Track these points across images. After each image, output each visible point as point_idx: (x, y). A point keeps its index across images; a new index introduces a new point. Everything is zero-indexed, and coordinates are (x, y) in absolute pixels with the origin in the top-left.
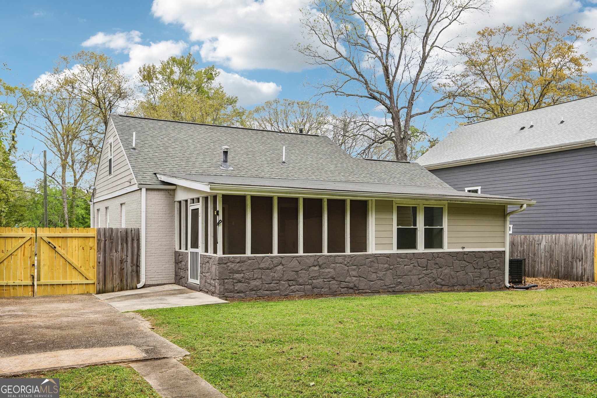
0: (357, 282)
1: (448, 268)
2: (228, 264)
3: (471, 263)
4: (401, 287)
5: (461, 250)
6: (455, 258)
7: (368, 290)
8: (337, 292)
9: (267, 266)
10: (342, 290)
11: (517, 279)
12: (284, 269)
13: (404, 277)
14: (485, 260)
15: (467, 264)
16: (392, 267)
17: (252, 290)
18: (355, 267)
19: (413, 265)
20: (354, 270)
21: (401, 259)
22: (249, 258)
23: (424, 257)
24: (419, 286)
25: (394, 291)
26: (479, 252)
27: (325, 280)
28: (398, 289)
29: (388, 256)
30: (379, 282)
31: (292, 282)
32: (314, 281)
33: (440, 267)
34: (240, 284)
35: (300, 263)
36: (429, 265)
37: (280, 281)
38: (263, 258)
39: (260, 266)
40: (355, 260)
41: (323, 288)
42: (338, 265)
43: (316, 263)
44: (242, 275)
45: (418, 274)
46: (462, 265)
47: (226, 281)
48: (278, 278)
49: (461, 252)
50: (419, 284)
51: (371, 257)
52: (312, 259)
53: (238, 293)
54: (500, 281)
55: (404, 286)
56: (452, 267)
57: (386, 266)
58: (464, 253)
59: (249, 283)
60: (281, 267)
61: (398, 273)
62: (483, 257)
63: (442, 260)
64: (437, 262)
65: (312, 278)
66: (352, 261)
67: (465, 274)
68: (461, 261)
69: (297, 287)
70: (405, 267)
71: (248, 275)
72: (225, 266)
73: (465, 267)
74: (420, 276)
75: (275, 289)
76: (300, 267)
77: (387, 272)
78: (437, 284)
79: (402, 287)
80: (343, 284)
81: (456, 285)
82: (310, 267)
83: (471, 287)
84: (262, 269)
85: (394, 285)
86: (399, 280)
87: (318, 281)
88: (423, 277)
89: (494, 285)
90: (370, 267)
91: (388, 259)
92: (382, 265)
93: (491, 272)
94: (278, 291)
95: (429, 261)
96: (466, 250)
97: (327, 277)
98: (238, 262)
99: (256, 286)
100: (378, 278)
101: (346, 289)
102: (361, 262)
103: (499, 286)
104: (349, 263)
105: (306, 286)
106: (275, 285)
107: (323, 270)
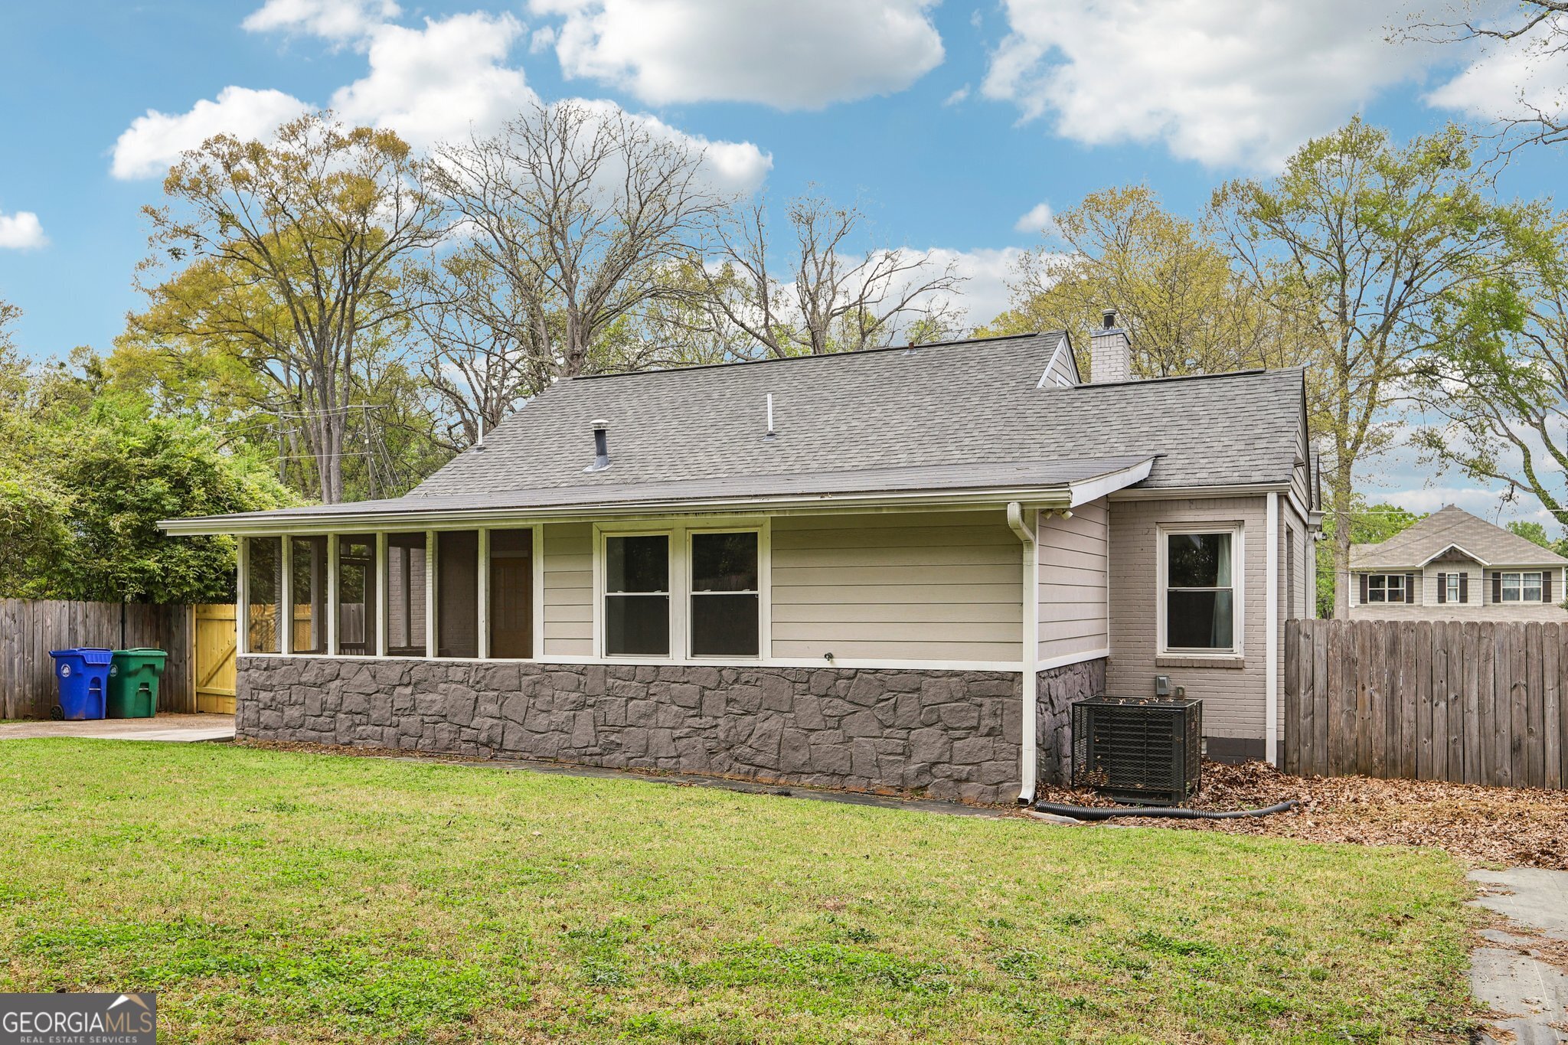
0: (500, 730)
1: (775, 716)
2: (251, 671)
3: (869, 707)
4: (619, 757)
5: (825, 664)
6: (805, 686)
7: (527, 754)
8: (450, 749)
9: (312, 679)
10: (464, 746)
11: (1141, 780)
12: (344, 689)
13: (626, 730)
14: (925, 701)
15: (849, 708)
16: (594, 699)
17: (287, 726)
18: (496, 693)
19: (655, 698)
20: (491, 701)
21: (619, 682)
22: (283, 662)
23: (690, 678)
24: (675, 760)
25: (597, 766)
26: (900, 671)
27: (426, 719)
28: (609, 761)
29: (583, 670)
30: (556, 737)
31: (360, 716)
32: (402, 719)
33: (747, 713)
34: (268, 712)
35: (374, 677)
36: (707, 703)
37: (337, 712)
38: (307, 662)
39: (303, 679)
40: (493, 677)
41: (421, 736)
42: (454, 686)
43: (406, 680)
44: (272, 694)
45: (671, 725)
46: (829, 712)
47: (247, 703)
48: (333, 707)
49: (827, 670)
50: (675, 754)
51: (535, 671)
52: (399, 669)
53: (265, 728)
54: (999, 778)
55: (628, 755)
56: (792, 715)
57: (573, 696)
58: (838, 674)
59: (282, 711)
60: (338, 682)
61: (610, 719)
62: (918, 689)
63: (753, 689)
64: (732, 695)
65: (400, 713)
66: (488, 678)
67: (841, 739)
68: (827, 699)
69: (370, 728)
70: (631, 704)
71: (282, 695)
72: (246, 674)
73: (842, 717)
74: (677, 733)
75: (327, 727)
76: (373, 688)
77: (578, 713)
78: (736, 759)
79: (622, 757)
80: (467, 733)
81: (807, 770)
82: (395, 687)
83: (869, 784)
84: (305, 684)
85: (597, 750)
86: (612, 738)
87: (411, 719)
88: (688, 736)
89: (970, 791)
90: (535, 697)
91: (582, 678)
92: (563, 695)
93: (957, 744)
94: (333, 734)
95: (707, 693)
96: (840, 663)
97: (429, 713)
98: (265, 669)
99: (292, 719)
100: (552, 728)
101: (472, 744)
102: (507, 683)
103: (997, 793)
104: (478, 683)
105: (386, 729)
106: (328, 720)
107: (422, 696)
